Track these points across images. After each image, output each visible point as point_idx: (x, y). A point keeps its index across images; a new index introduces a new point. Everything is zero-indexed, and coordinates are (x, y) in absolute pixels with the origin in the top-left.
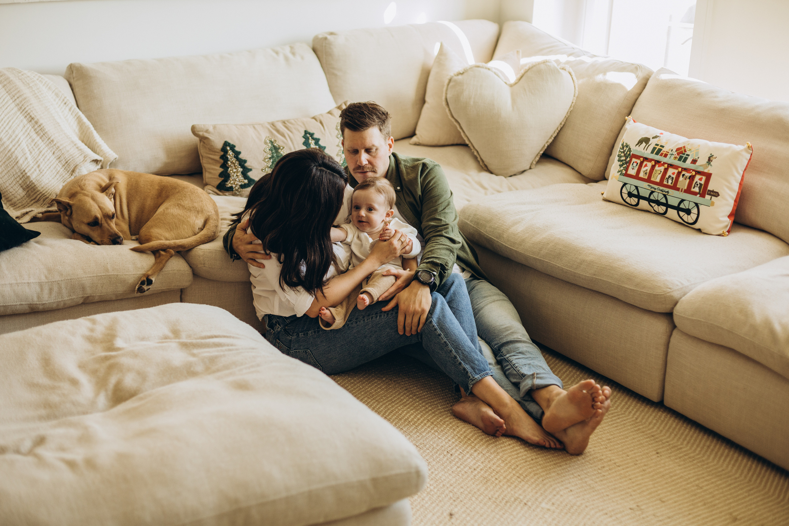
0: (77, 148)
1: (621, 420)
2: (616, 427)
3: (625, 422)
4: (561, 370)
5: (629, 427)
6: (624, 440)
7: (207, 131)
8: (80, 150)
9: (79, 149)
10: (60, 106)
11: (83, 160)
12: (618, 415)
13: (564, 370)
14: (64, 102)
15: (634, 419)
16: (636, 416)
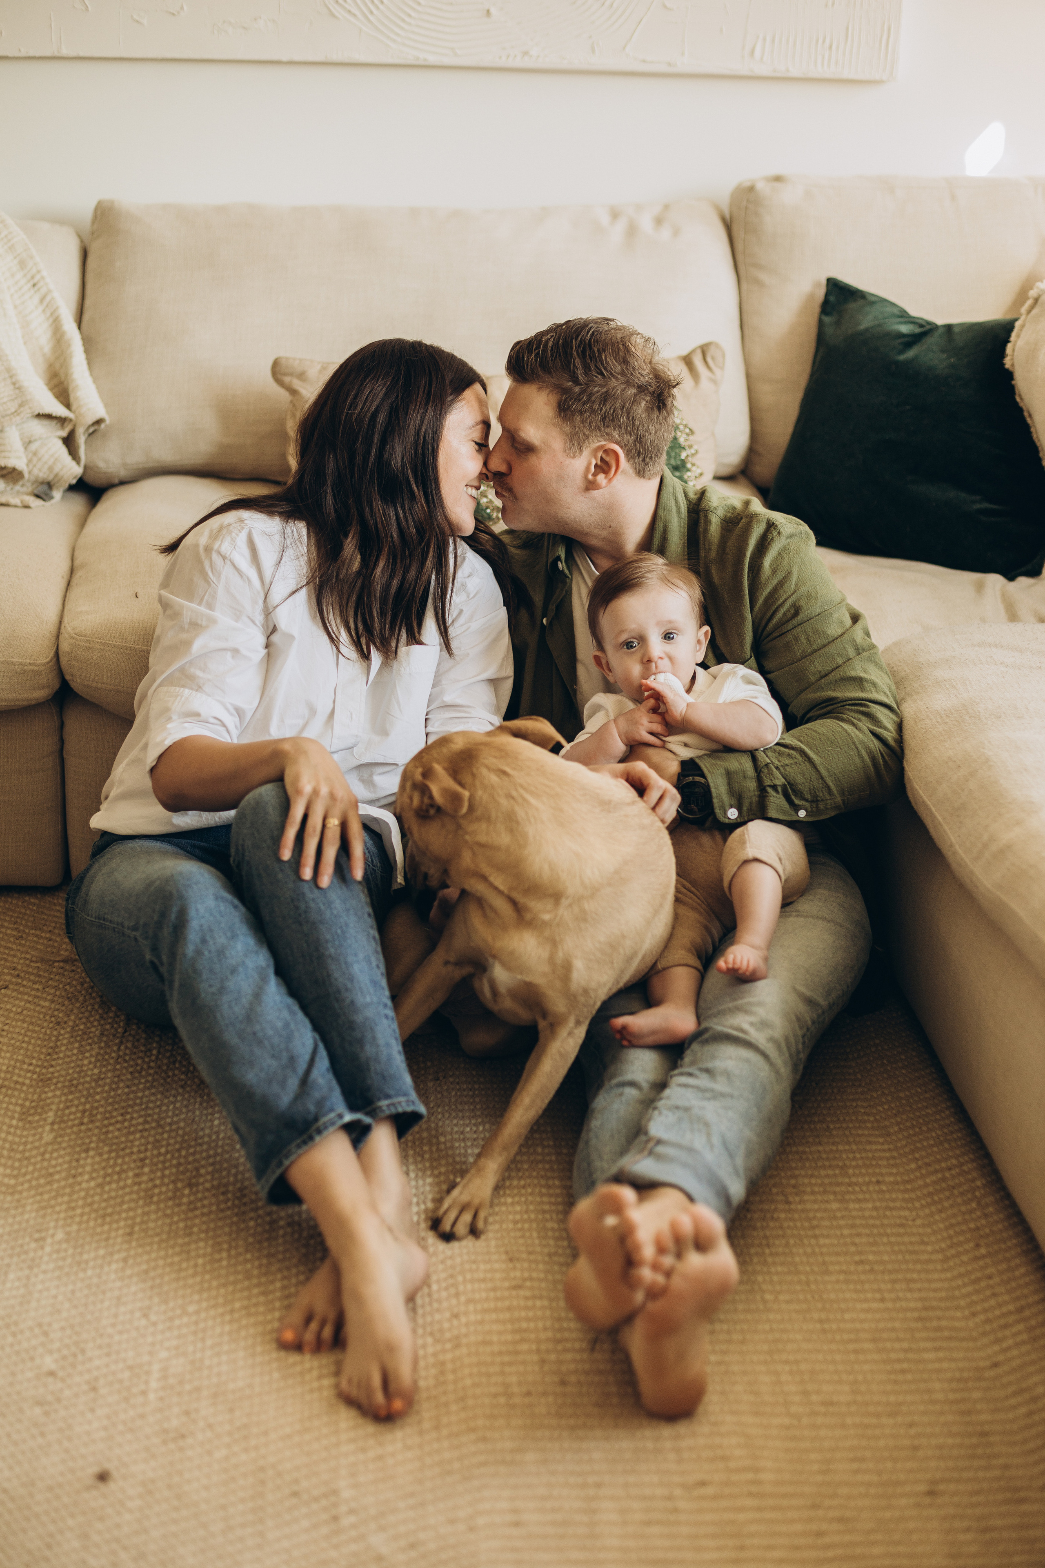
0: (14, 384)
1: (941, 1354)
2: (903, 1372)
3: (945, 1365)
4: (938, 1161)
5: (937, 1386)
6: (874, 1421)
7: (302, 376)
8: (19, 388)
9: (17, 385)
10: (20, 289)
11: (13, 410)
12: (950, 1339)
13: (943, 1165)
14: (32, 283)
15: (987, 1363)
16: (1001, 1358)
